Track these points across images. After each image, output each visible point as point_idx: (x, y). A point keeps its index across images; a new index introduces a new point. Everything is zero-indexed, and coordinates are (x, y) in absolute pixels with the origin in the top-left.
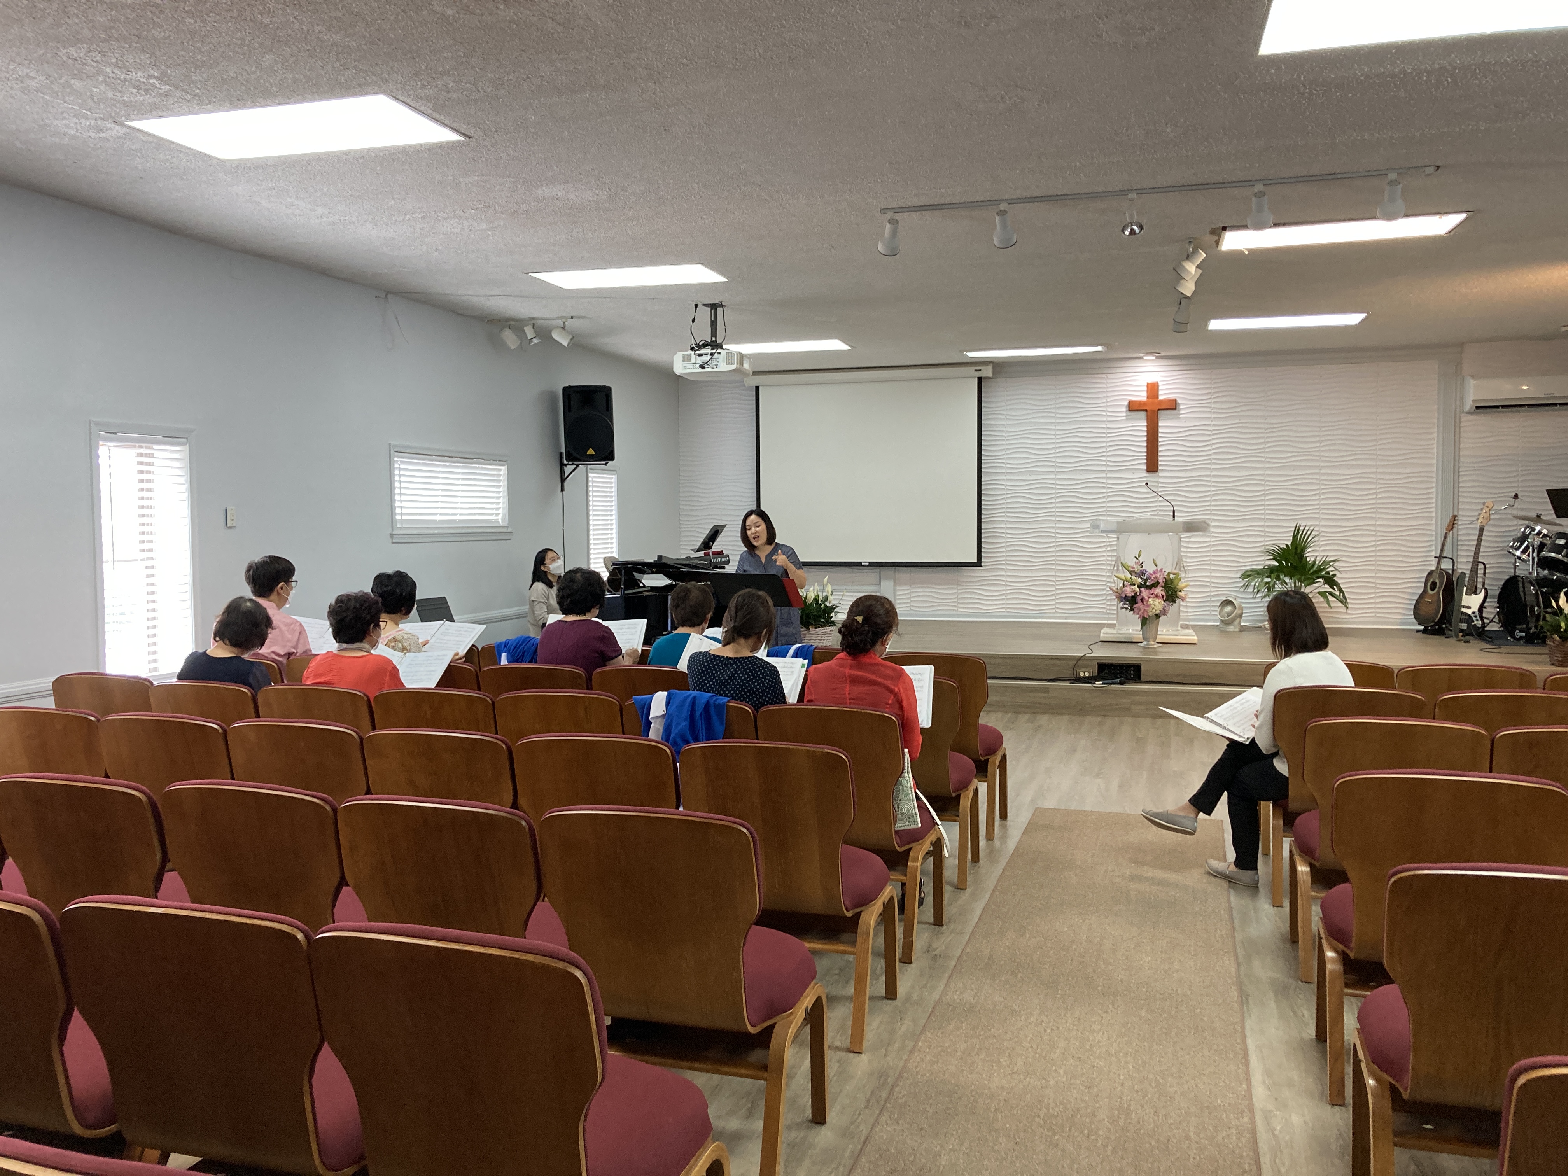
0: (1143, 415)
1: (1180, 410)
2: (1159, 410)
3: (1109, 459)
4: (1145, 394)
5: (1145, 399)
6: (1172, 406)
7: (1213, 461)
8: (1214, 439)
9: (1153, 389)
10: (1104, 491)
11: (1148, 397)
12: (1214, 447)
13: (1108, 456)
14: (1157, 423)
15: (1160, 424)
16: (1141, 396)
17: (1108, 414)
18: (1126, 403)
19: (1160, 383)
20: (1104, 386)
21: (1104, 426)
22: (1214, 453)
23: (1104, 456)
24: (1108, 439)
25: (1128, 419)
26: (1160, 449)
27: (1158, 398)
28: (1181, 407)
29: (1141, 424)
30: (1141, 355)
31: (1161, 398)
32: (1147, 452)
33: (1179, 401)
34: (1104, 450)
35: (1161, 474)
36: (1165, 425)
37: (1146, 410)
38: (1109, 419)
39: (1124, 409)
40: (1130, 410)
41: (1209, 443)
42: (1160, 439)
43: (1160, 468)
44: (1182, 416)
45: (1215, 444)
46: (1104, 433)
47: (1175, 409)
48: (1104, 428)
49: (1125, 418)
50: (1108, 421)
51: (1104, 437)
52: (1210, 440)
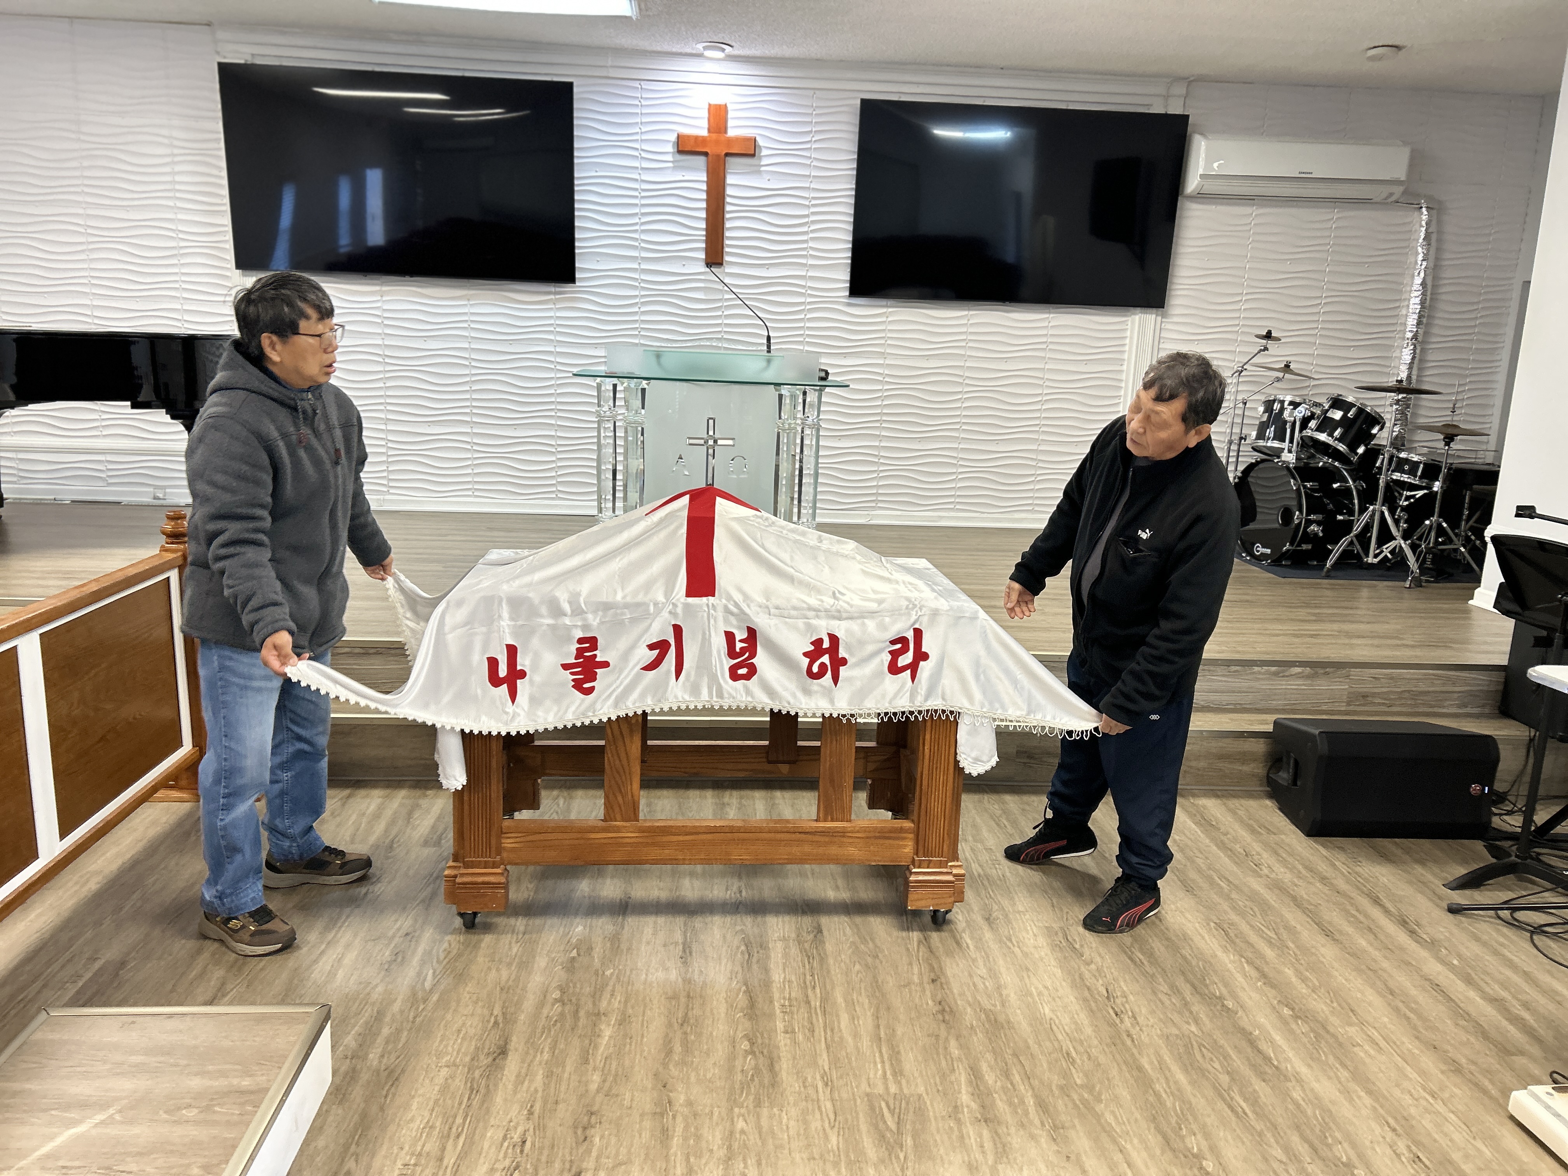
0: (701, 161)
1: (760, 158)
2: (727, 155)
3: (643, 237)
4: (705, 124)
5: (704, 133)
6: (749, 150)
7: (811, 252)
8: (813, 213)
9: (718, 117)
10: (637, 293)
11: (709, 131)
12: (813, 227)
13: (643, 231)
14: (724, 178)
15: (729, 181)
16: (700, 128)
17: (644, 155)
18: (673, 137)
19: (730, 107)
20: (634, 103)
21: (637, 177)
22: (812, 239)
23: (636, 231)
24: (644, 202)
25: (676, 167)
26: (728, 225)
27: (726, 132)
28: (764, 152)
29: (696, 180)
30: (700, 47)
31: (732, 133)
32: (707, 230)
33: (761, 142)
34: (636, 220)
35: (728, 269)
36: (737, 183)
37: (706, 154)
38: (645, 165)
39: (670, 148)
40: (680, 152)
41: (806, 220)
42: (728, 208)
43: (727, 258)
44: (763, 169)
45: (813, 222)
46: (636, 189)
47: (753, 155)
48: (636, 180)
49: (671, 165)
50: (642, 169)
51: (636, 197)
52: (807, 216)
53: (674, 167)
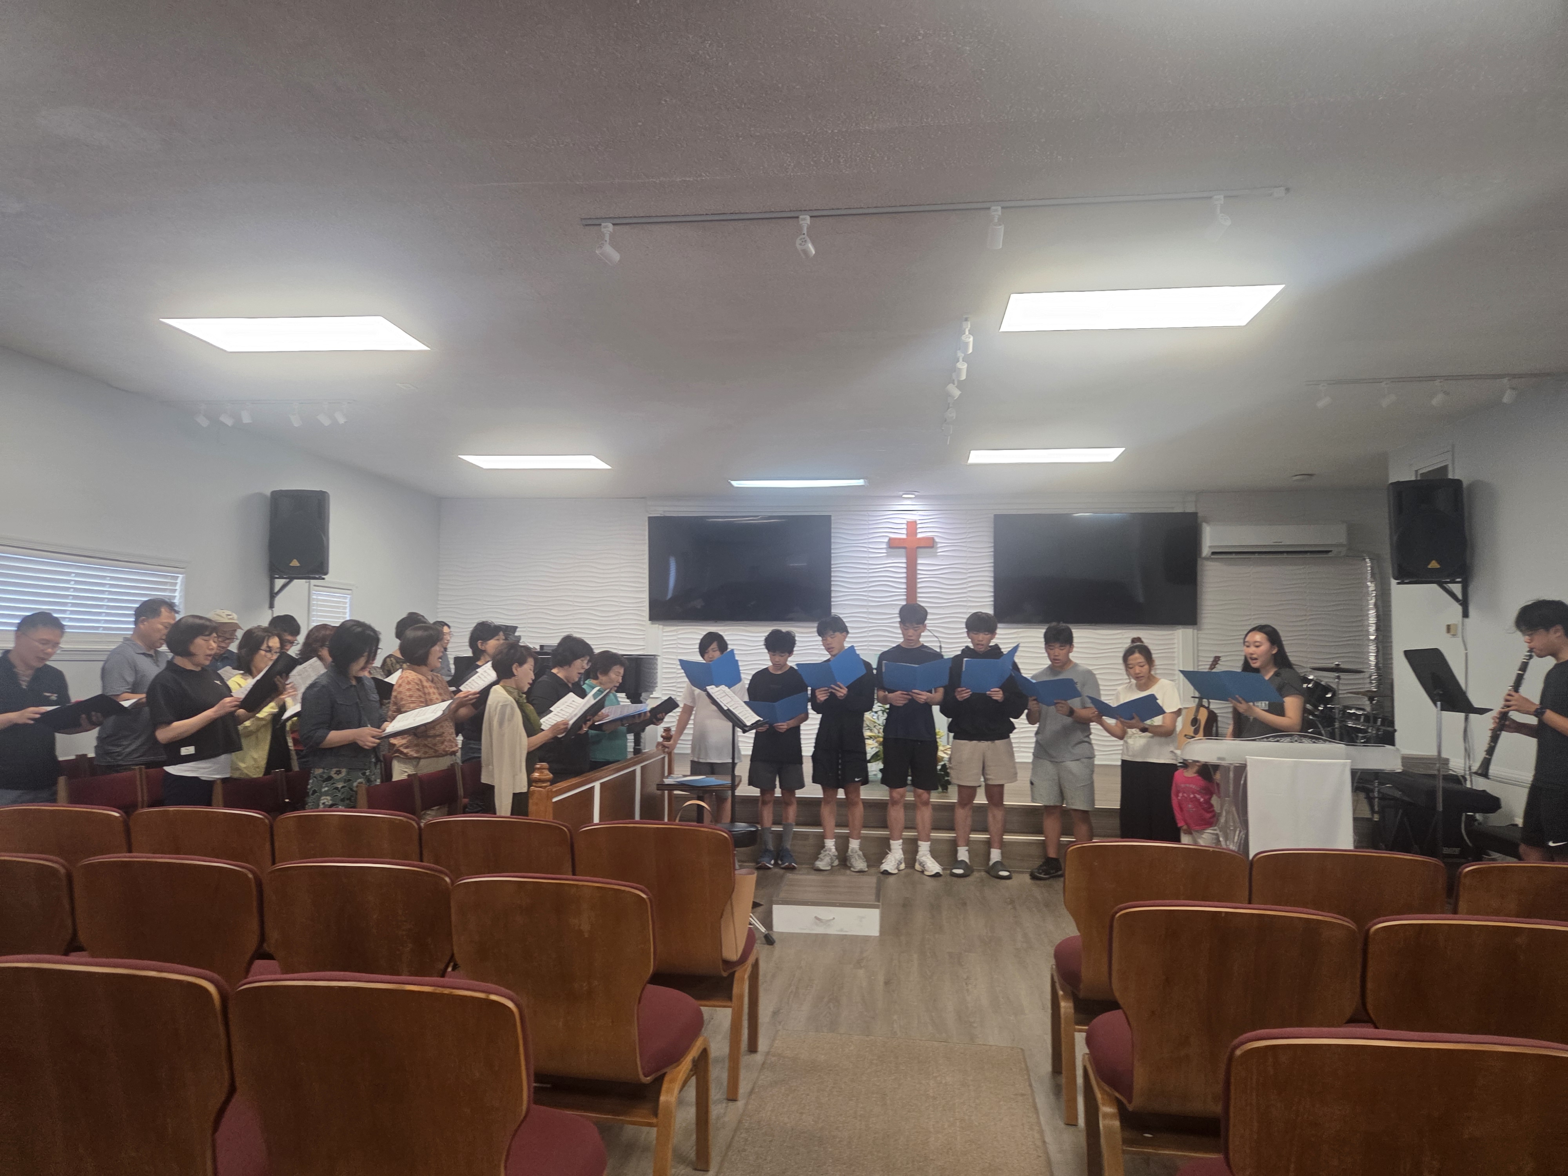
0: (902, 552)
1: (937, 548)
2: (917, 548)
3: (871, 594)
4: (904, 532)
5: (904, 536)
6: (930, 544)
7: (970, 599)
9: (912, 526)
10: (867, 625)
11: (907, 535)
12: (970, 585)
13: (870, 591)
14: (916, 560)
15: (919, 562)
16: (902, 534)
17: (871, 550)
18: (886, 540)
19: (918, 522)
20: (865, 522)
21: (867, 562)
22: (970, 591)
23: (866, 591)
24: (870, 575)
25: (888, 556)
26: (919, 585)
27: (916, 536)
28: (939, 545)
29: (900, 563)
30: (901, 493)
31: (919, 536)
32: (907, 588)
33: (937, 540)
34: (866, 585)
36: (924, 563)
37: (905, 548)
39: (884, 546)
40: (891, 547)
41: (965, 581)
42: (919, 576)
44: (939, 554)
45: (970, 582)
46: (866, 569)
47: (932, 547)
48: (866, 564)
49: (885, 555)
50: (870, 557)
51: (866, 573)
52: (966, 578)
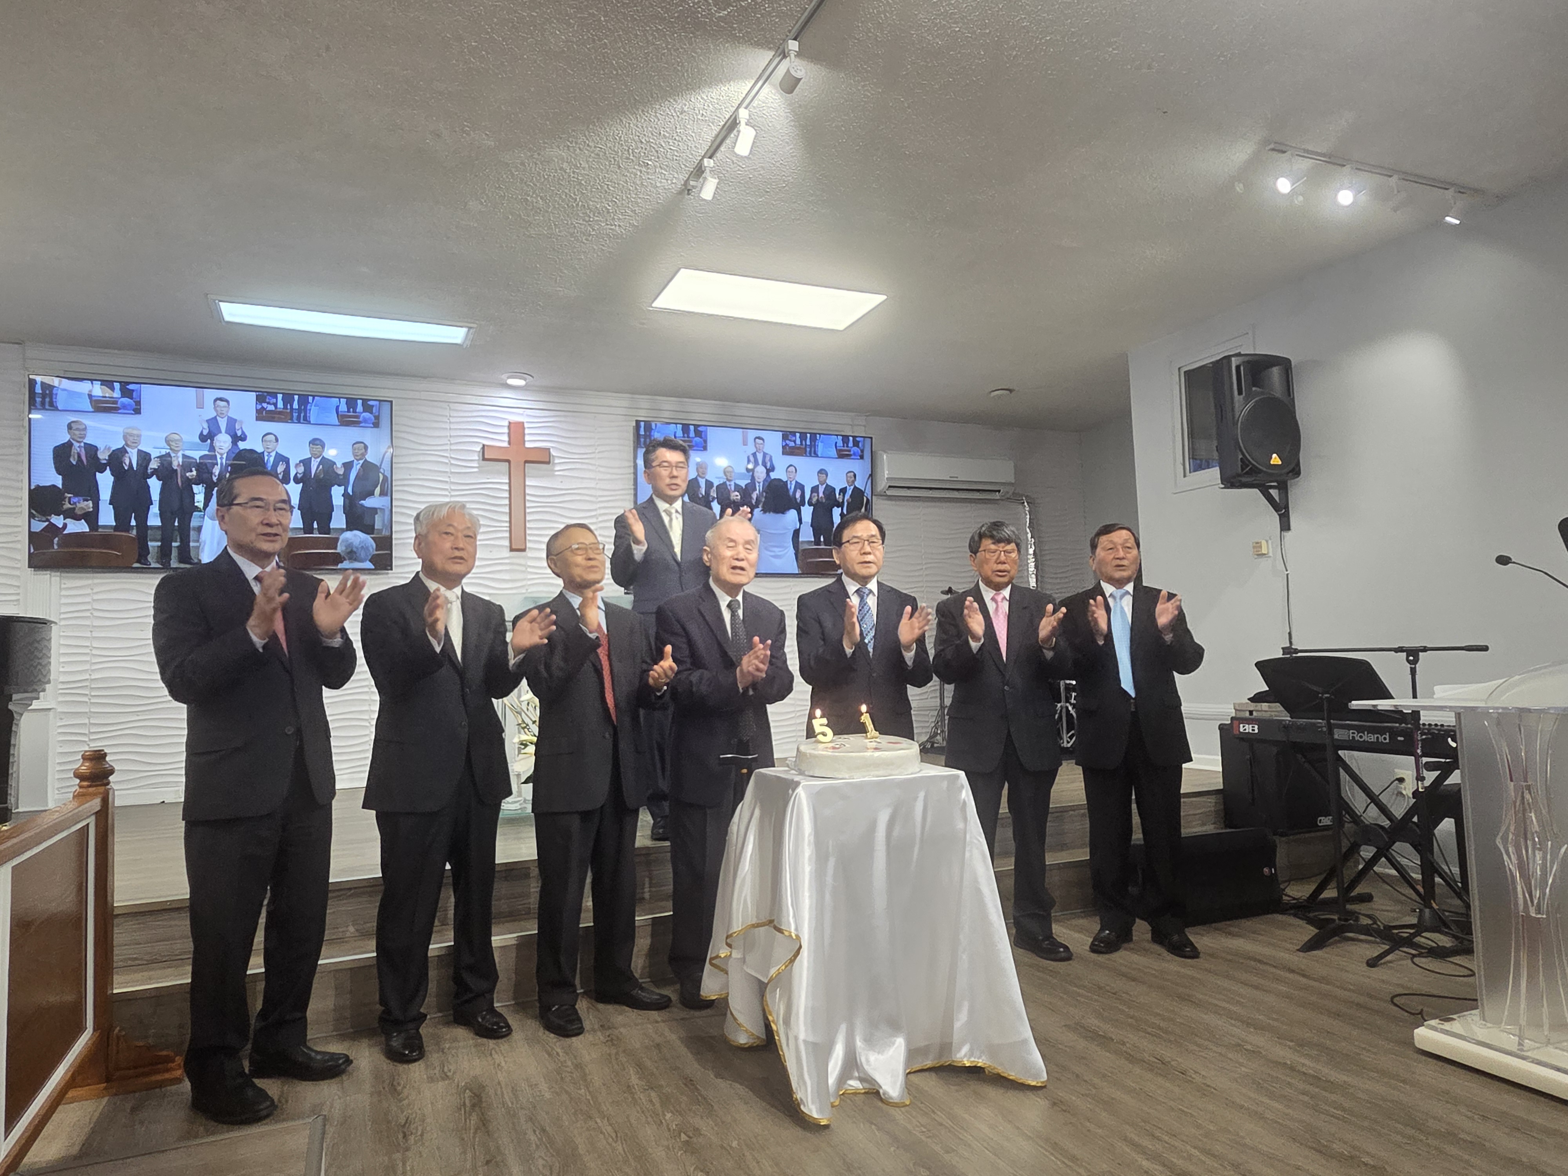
0: (503, 466)
1: (554, 464)
4: (506, 438)
5: (506, 445)
8: (600, 508)
11: (509, 443)
12: (600, 519)
16: (501, 441)
17: (453, 462)
18: (478, 448)
19: (526, 425)
20: (445, 419)
21: (447, 480)
28: (557, 461)
29: (498, 482)
30: (505, 376)
31: (529, 445)
32: (510, 522)
33: (553, 452)
35: (530, 554)
36: (535, 485)
38: (454, 470)
39: (476, 456)
40: (484, 459)
41: (593, 513)
43: (529, 545)
44: (557, 473)
45: (601, 515)
46: (446, 490)
47: (549, 463)
48: (446, 482)
49: (476, 470)
50: (452, 473)
51: (446, 496)
52: (596, 510)
53: (480, 472)
